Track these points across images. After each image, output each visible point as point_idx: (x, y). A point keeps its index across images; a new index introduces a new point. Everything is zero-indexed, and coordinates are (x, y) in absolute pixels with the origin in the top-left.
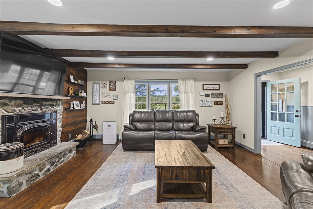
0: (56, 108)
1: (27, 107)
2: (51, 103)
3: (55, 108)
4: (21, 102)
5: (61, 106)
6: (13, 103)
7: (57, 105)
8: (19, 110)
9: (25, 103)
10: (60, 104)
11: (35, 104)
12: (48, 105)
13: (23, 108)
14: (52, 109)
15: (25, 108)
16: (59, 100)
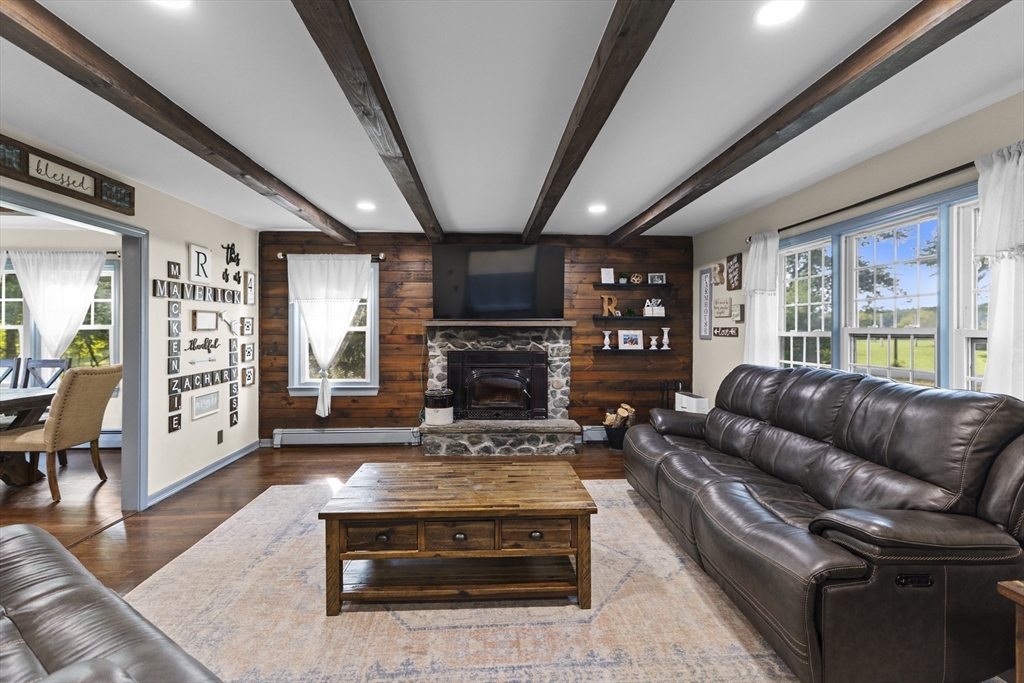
0: (549, 346)
1: (485, 341)
2: (535, 334)
3: (546, 344)
4: (474, 333)
5: (562, 341)
6: (462, 334)
7: (554, 339)
8: (472, 345)
9: (483, 335)
10: (561, 337)
11: (500, 336)
12: (527, 338)
13: (479, 342)
14: (540, 346)
15: (482, 343)
16: (558, 328)
